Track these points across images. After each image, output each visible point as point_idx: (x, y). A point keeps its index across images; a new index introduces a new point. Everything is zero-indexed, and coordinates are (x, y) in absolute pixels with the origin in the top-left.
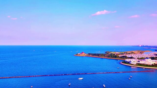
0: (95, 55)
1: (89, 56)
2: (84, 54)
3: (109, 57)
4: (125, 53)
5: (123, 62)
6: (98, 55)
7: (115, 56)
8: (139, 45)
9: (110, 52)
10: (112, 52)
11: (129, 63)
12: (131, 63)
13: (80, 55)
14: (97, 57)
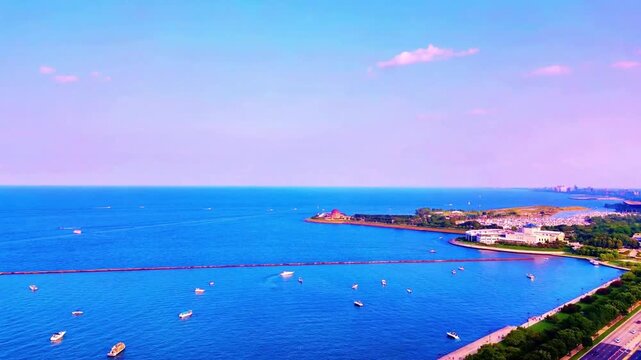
0: (377, 218)
1: (357, 222)
2: (338, 216)
3: (422, 225)
4: (484, 214)
5: (457, 240)
6: (388, 219)
7: (442, 223)
8: (560, 187)
9: (433, 210)
10: (441, 210)
11: (474, 239)
12: (481, 241)
13: (327, 219)
14: (382, 224)
